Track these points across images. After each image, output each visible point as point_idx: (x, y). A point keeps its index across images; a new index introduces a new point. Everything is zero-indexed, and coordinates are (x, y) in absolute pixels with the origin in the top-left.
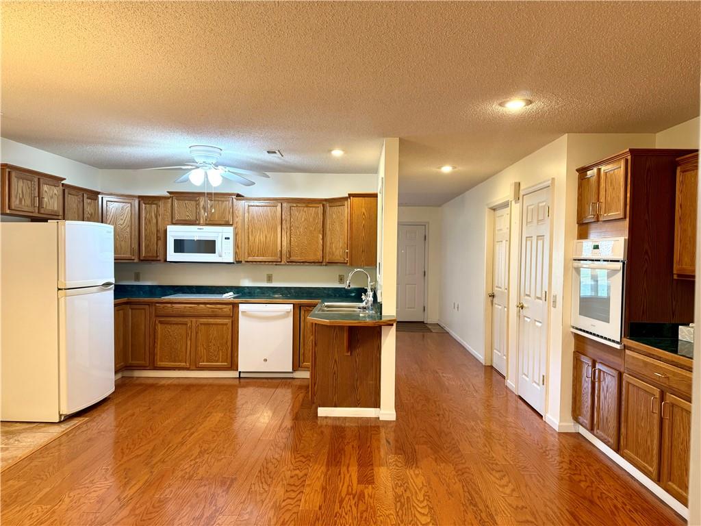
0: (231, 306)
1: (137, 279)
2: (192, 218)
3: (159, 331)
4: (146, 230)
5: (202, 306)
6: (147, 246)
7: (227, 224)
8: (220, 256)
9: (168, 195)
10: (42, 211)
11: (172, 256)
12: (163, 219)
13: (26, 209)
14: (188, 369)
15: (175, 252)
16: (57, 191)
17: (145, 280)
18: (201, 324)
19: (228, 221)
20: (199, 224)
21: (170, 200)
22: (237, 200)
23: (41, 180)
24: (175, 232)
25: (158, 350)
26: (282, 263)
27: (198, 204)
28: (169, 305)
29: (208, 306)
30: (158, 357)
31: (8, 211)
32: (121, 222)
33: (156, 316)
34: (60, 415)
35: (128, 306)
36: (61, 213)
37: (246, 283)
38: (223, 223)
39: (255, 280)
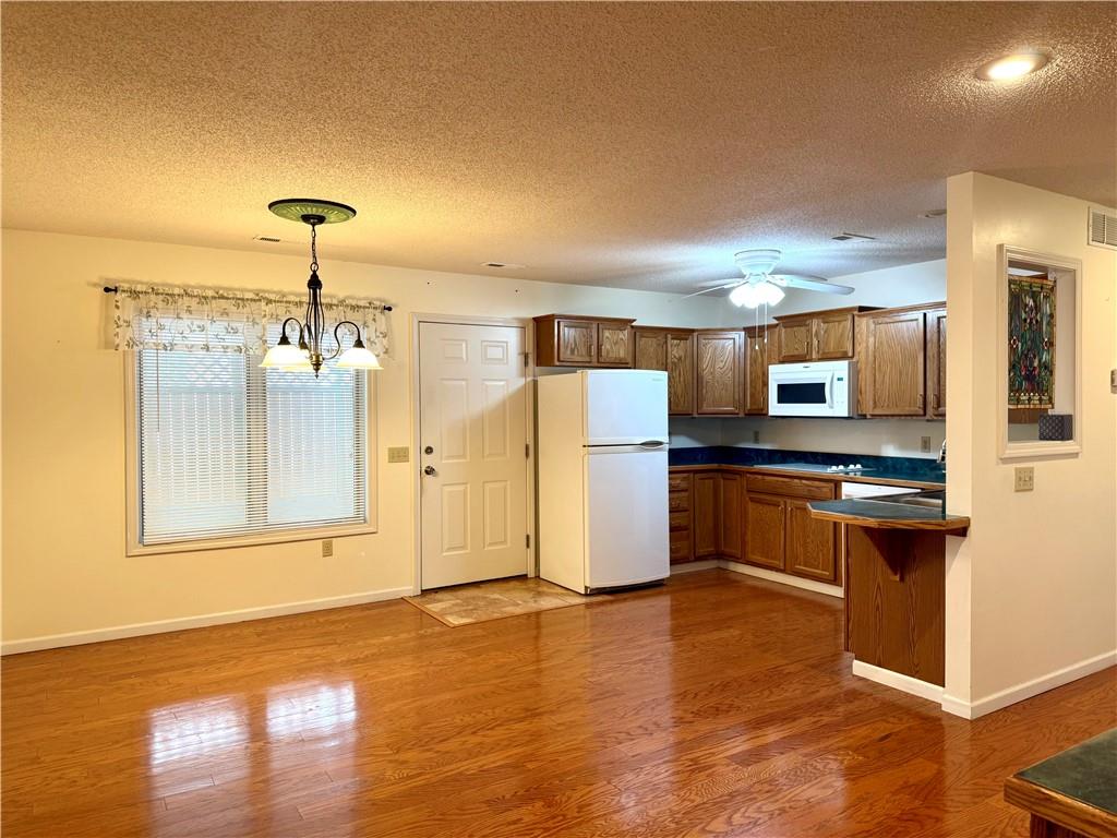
0: (832, 485)
1: (756, 440)
2: (802, 351)
3: (750, 511)
4: (751, 374)
5: (796, 481)
6: (752, 396)
7: (843, 357)
8: (832, 407)
9: (776, 322)
10: (602, 360)
11: (776, 408)
12: (769, 356)
13: (580, 359)
14: (778, 570)
15: (779, 402)
16: (625, 335)
17: (765, 442)
18: (797, 508)
19: (846, 353)
20: (811, 360)
21: (777, 330)
22: (859, 316)
23: (600, 326)
24: (780, 374)
25: (749, 538)
26: (928, 417)
27: (809, 331)
28: (760, 477)
29: (804, 482)
30: (749, 548)
31: (557, 363)
32: (721, 365)
33: (749, 491)
34: (586, 588)
35: (720, 475)
36: (629, 360)
37: (890, 451)
38: (839, 355)
39: (902, 447)
